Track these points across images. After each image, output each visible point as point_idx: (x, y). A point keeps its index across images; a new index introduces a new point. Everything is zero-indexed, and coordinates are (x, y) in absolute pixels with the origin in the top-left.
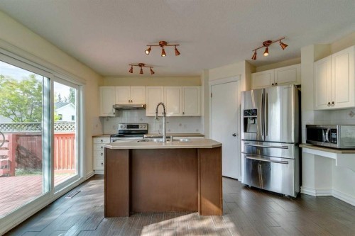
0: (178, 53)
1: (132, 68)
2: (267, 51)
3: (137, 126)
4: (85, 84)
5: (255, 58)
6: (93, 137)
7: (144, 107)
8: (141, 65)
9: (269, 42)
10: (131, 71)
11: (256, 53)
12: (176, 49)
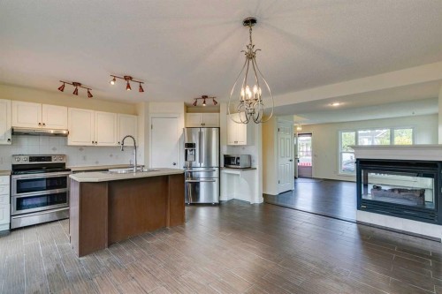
0: (141, 90)
1: (63, 86)
2: (204, 102)
3: (49, 158)
5: (195, 104)
7: (66, 136)
8: (76, 84)
9: (206, 97)
10: (62, 89)
12: (141, 87)
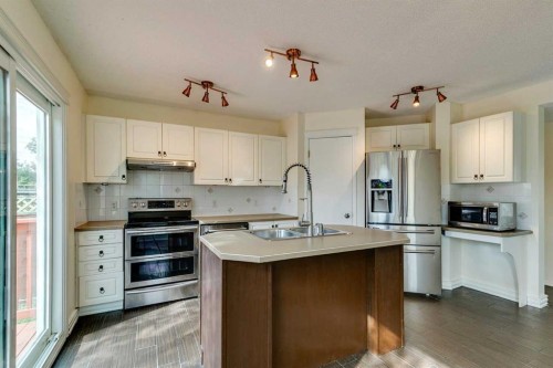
0: (314, 77)
1: (189, 88)
2: (417, 99)
3: (171, 203)
4: (67, 104)
5: (394, 106)
6: (77, 230)
7: (191, 170)
8: (207, 84)
9: (421, 88)
10: (187, 92)
11: (398, 101)
12: (313, 70)
